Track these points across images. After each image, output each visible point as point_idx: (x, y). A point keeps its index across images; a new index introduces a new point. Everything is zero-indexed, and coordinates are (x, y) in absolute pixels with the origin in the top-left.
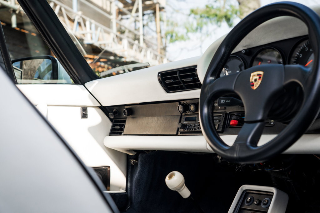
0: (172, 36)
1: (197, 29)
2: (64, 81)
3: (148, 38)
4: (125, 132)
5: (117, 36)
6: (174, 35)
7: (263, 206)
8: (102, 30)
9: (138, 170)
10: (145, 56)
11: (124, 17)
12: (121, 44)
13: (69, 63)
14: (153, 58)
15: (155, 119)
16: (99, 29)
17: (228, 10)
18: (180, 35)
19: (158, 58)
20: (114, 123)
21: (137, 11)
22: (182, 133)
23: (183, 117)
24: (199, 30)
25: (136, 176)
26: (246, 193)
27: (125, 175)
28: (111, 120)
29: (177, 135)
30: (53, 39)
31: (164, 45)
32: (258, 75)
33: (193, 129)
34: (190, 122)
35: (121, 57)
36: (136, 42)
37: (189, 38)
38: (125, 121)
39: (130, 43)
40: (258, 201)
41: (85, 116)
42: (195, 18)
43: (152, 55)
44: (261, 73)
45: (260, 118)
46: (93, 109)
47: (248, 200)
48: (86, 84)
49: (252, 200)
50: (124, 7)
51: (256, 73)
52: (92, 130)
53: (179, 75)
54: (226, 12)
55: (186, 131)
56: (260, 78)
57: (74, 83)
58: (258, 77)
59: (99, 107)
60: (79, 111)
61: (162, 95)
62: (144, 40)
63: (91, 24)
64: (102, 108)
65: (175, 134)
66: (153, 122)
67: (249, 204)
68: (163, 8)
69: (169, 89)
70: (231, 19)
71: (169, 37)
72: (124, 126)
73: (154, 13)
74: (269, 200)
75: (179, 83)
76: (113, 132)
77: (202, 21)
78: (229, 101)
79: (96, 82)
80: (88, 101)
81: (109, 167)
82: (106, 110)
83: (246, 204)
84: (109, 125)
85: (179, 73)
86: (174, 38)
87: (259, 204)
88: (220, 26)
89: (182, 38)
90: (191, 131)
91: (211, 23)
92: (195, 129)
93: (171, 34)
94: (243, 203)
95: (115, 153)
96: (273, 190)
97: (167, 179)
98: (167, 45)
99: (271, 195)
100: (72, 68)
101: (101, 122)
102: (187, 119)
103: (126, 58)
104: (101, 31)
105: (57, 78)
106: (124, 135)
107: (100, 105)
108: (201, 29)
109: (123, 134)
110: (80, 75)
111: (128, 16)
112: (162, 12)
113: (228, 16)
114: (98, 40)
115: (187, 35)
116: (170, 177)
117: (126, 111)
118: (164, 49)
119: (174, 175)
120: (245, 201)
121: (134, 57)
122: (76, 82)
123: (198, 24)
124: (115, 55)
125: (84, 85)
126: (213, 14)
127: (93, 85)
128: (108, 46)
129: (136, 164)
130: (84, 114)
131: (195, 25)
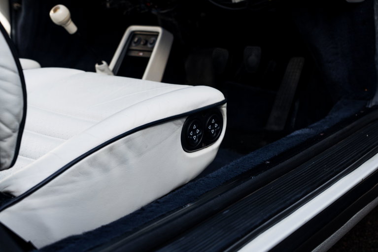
7: (149, 46)
9: (23, 14)
25: (21, 21)
26: (133, 34)
40: (145, 41)
49: (139, 41)
67: (137, 44)
83: (134, 45)
87: (145, 44)
94: (130, 45)
96: (159, 29)
97: (52, 13)
99: (156, 35)
119: (58, 8)
120: (133, 42)
129: (20, 9)
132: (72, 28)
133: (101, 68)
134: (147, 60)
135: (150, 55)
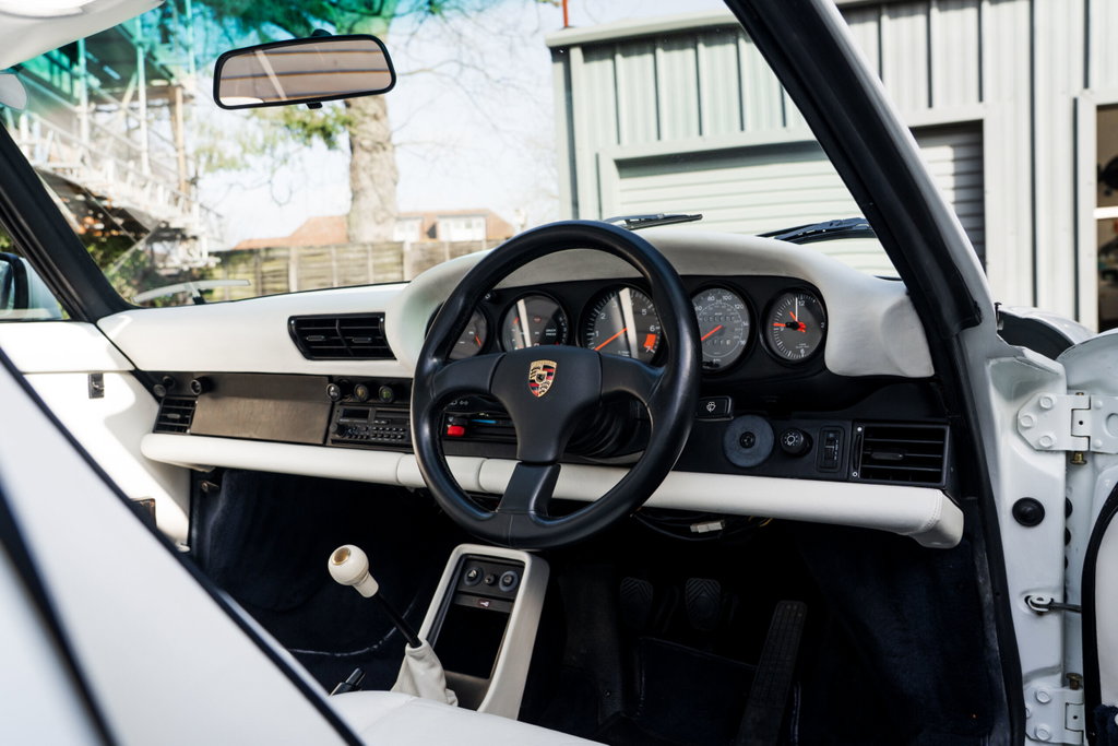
0: (210, 158)
1: (264, 147)
2: (42, 313)
3: (157, 156)
4: (194, 427)
5: (90, 152)
6: (216, 155)
7: (504, 589)
8: (57, 137)
9: (221, 504)
10: (153, 196)
11: (102, 107)
12: (100, 170)
13: (62, 277)
14: (169, 202)
15: (270, 405)
16: (50, 134)
17: (327, 116)
18: (227, 156)
19: (181, 201)
20: (165, 404)
21: (135, 97)
22: (337, 444)
23: (337, 408)
24: (268, 151)
25: (215, 516)
26: (466, 561)
27: (185, 512)
28: (158, 399)
29: (324, 445)
30: (22, 221)
31: (192, 175)
32: (545, 367)
33: (362, 437)
34: (356, 421)
35: (101, 198)
36: (131, 164)
37: (247, 166)
38: (193, 404)
39: (118, 166)
40: (492, 579)
41: (97, 392)
42: (259, 125)
43: (168, 194)
44: (554, 365)
45: (550, 457)
46: (117, 376)
47: (471, 575)
48: (102, 322)
49: (480, 575)
50: (102, 87)
51: (541, 364)
52: (112, 423)
53: (340, 330)
54: (325, 120)
55: (347, 438)
56: (549, 374)
57: (68, 317)
58: (545, 373)
59: (131, 372)
60: (83, 383)
61: (293, 362)
62: (150, 160)
63: (31, 121)
64: (138, 374)
65: (321, 442)
66: (265, 411)
67: (475, 582)
68: (192, 97)
69: (310, 352)
70: (334, 134)
71: (203, 160)
72: (192, 413)
73: (172, 105)
74: (516, 576)
75: (338, 342)
76: (162, 426)
77: (275, 133)
78: (466, 403)
79: (125, 318)
80: (105, 361)
81: (153, 500)
82: (146, 379)
83: (468, 583)
84: (154, 408)
85: (341, 325)
86: (215, 161)
87: (495, 583)
88: (311, 146)
89: (231, 164)
90: (358, 440)
91: (294, 138)
92: (368, 437)
93: (207, 154)
94: (461, 581)
95: (169, 472)
96: (522, 556)
97: (332, 561)
98: (200, 175)
99: (519, 566)
100: (68, 286)
101: (134, 405)
102: (347, 414)
103: (111, 201)
104: (54, 139)
105: (25, 306)
106: (192, 434)
107: (132, 368)
108: (273, 148)
109: (188, 431)
110: (85, 303)
111: (112, 106)
112: (187, 106)
113: (330, 129)
114: (49, 160)
115: (243, 158)
116: (339, 559)
117: (198, 383)
118: (194, 182)
119: (347, 553)
120: (466, 578)
121: (129, 199)
122: (75, 317)
123: (266, 139)
124: (87, 193)
125: (95, 323)
126: (299, 122)
127: (117, 324)
128: (72, 172)
129: (216, 493)
130: (95, 389)
131: (260, 140)
132: (369, 588)
133: (415, 654)
134: (505, 618)
135: (511, 608)
